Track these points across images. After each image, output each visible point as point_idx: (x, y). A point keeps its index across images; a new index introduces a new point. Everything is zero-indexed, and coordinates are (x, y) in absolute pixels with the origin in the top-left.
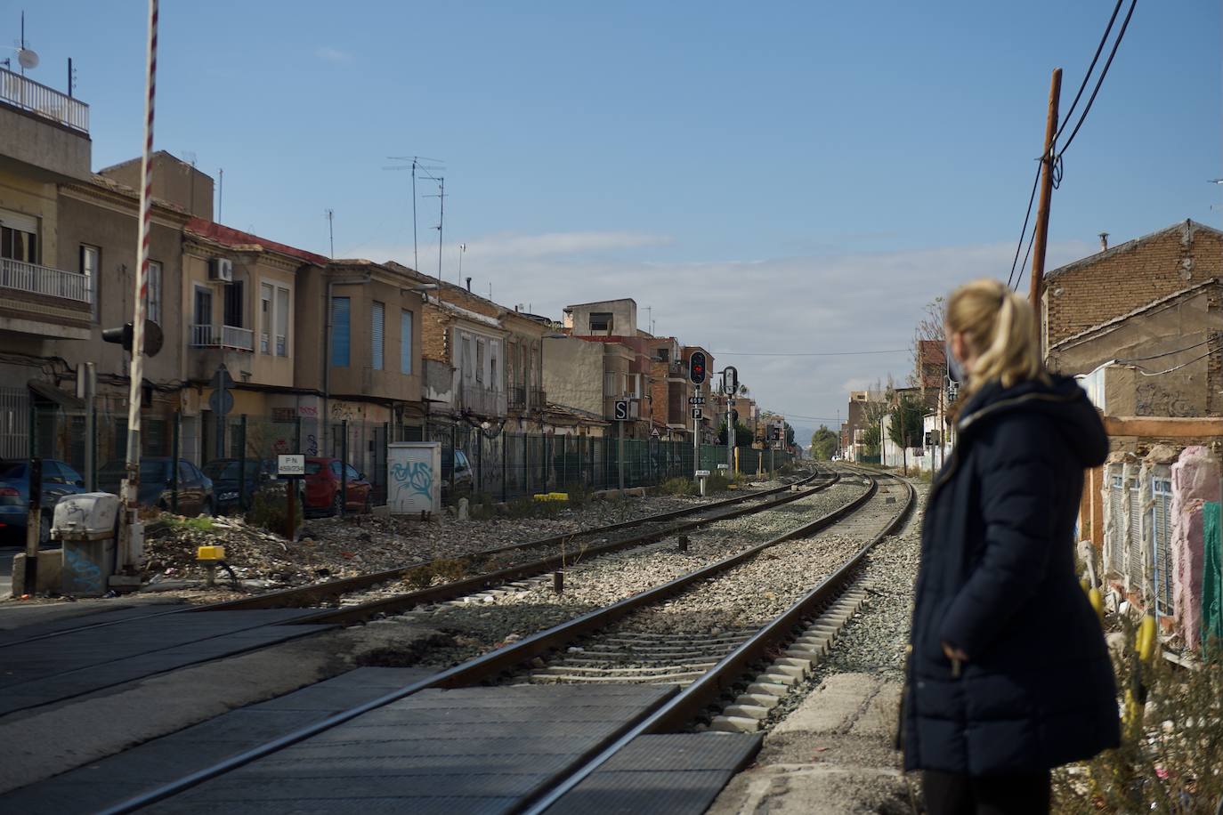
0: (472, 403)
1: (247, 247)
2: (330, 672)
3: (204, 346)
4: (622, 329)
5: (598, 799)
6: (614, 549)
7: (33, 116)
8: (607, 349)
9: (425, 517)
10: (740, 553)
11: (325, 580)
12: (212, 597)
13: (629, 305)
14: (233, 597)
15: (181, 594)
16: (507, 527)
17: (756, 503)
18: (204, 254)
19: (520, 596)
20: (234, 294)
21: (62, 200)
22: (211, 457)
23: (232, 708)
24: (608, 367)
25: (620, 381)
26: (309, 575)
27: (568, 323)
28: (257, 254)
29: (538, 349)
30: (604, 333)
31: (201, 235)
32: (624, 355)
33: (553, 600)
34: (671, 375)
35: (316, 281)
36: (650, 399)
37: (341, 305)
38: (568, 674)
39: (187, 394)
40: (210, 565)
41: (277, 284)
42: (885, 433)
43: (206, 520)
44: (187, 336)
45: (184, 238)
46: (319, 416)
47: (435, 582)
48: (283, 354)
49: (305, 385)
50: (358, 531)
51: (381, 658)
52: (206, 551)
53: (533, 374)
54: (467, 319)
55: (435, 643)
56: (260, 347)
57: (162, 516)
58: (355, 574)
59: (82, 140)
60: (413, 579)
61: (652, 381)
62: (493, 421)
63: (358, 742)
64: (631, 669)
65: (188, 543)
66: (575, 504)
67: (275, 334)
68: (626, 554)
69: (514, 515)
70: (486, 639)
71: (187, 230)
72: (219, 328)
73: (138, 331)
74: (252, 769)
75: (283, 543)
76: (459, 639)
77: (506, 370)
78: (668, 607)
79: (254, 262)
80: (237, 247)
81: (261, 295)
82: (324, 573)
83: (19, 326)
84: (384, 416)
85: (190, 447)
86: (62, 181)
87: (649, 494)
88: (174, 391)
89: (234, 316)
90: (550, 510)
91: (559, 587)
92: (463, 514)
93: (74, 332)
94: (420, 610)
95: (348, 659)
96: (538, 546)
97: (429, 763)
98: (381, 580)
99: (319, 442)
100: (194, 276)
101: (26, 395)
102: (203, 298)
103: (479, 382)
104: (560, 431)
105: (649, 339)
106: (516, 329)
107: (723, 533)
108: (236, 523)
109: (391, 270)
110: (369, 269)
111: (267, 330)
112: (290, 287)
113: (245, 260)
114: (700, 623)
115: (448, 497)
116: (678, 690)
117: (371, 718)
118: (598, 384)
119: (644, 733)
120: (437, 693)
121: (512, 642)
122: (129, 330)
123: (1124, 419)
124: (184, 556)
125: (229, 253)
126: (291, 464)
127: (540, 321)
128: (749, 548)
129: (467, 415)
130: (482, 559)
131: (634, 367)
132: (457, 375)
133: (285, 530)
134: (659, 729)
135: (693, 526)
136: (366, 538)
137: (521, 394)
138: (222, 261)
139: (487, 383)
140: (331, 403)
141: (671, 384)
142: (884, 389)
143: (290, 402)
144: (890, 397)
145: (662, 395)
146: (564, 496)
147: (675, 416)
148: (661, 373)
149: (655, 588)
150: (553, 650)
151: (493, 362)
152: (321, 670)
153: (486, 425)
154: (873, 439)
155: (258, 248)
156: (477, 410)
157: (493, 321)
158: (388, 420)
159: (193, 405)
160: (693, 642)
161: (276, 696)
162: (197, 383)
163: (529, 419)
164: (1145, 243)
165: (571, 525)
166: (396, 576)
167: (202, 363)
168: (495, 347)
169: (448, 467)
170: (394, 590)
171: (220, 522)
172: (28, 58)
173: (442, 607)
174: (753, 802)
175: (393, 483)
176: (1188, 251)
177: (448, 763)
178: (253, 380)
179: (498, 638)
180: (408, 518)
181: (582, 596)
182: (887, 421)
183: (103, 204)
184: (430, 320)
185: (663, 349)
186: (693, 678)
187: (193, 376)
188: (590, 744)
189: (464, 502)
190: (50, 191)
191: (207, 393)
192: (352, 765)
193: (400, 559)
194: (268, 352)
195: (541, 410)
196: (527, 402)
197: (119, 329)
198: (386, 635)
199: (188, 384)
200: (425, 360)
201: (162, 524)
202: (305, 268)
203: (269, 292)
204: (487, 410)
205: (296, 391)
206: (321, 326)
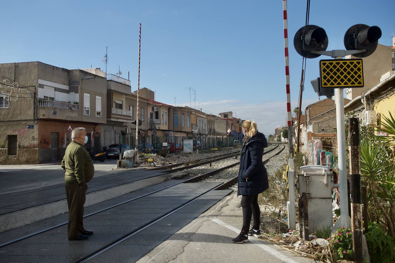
0: (201, 132)
1: (159, 105)
2: (166, 181)
3: (152, 124)
4: (230, 117)
5: (201, 200)
6: (224, 158)
7: (121, 83)
8: (227, 121)
9: (190, 153)
11: (170, 165)
12: (150, 168)
13: (231, 113)
14: (154, 168)
15: (145, 167)
16: (205, 155)
18: (151, 106)
19: (204, 167)
20: (157, 113)
21: (126, 98)
22: (153, 143)
23: (148, 186)
24: (227, 124)
26: (167, 164)
27: (220, 116)
28: (161, 106)
29: (214, 122)
30: (226, 118)
31: (151, 103)
32: (230, 122)
33: (209, 168)
35: (172, 111)
37: (176, 115)
38: (208, 181)
39: (149, 132)
40: (150, 162)
41: (164, 111)
42: (282, 136)
43: (150, 154)
44: (149, 121)
45: (148, 104)
46: (173, 135)
47: (190, 165)
48: (166, 124)
49: (170, 129)
50: (178, 156)
51: (175, 178)
52: (150, 160)
53: (213, 126)
54: (200, 116)
55: (186, 175)
56: (162, 123)
57: (143, 154)
58: (176, 164)
59: (130, 87)
60: (186, 164)
61: (236, 127)
63: (167, 192)
64: (219, 180)
65: (147, 158)
66: (219, 150)
68: (225, 159)
69: (207, 153)
70: (195, 175)
71: (149, 102)
72: (154, 119)
73: (137, 122)
74: (149, 196)
75: (163, 158)
76: (190, 175)
77: (208, 126)
78: (230, 169)
80: (157, 105)
81: (162, 113)
82: (170, 163)
83: (119, 120)
84: (184, 135)
85: (149, 141)
86: (126, 95)
87: (234, 148)
88: (146, 131)
89: (157, 117)
90: (214, 152)
91: (211, 166)
92: (197, 153)
93: (128, 121)
94: (185, 170)
95: (170, 178)
96: (210, 158)
97: (177, 195)
98: (180, 165)
99: (173, 139)
100: (150, 110)
101: (121, 132)
102: (151, 114)
103: (203, 128)
104: (218, 137)
105: (235, 119)
106: (209, 118)
108: (155, 155)
109: (186, 108)
110: (181, 108)
111: (163, 120)
112: (167, 112)
113: (159, 107)
114: (234, 171)
115: (194, 150)
116: (224, 183)
117: (170, 188)
118: (225, 128)
119: (214, 190)
120: (183, 184)
121: (200, 175)
122: (136, 121)
123: (315, 133)
124: (146, 161)
125: (156, 106)
126: (165, 144)
127: (214, 116)
129: (200, 134)
130: (199, 160)
131: (232, 124)
132: (198, 127)
133: (164, 156)
134: (217, 189)
136: (179, 157)
137: (210, 130)
138: (155, 107)
139: (204, 128)
140: (175, 133)
141: (239, 127)
143: (167, 132)
144: (283, 129)
146: (217, 149)
148: (237, 125)
149: (229, 165)
150: (206, 177)
151: (205, 124)
152: (164, 180)
153: (204, 136)
154: (280, 137)
155: (161, 105)
157: (205, 117)
158: (185, 136)
159: (150, 133)
162: (151, 130)
163: (212, 134)
165: (218, 154)
166: (183, 164)
167: (151, 126)
168: (205, 121)
169: (194, 145)
170: (183, 166)
171: (152, 155)
172: (120, 73)
173: (189, 169)
174: (226, 200)
175: (184, 147)
177: (180, 195)
178: (161, 129)
179: (198, 174)
180: (187, 153)
181: (215, 167)
182: (282, 133)
184: (193, 117)
185: (238, 121)
186: (226, 181)
187: (150, 128)
188: (205, 192)
189: (198, 150)
190: (124, 96)
191: (152, 131)
192: (165, 195)
193: (184, 161)
195: (214, 133)
196: (212, 132)
197: (134, 121)
198: (177, 174)
199: (149, 130)
200: (192, 124)
201: (142, 155)
202: (170, 108)
203: (164, 114)
204: (204, 133)
205: (168, 131)
206: (173, 119)
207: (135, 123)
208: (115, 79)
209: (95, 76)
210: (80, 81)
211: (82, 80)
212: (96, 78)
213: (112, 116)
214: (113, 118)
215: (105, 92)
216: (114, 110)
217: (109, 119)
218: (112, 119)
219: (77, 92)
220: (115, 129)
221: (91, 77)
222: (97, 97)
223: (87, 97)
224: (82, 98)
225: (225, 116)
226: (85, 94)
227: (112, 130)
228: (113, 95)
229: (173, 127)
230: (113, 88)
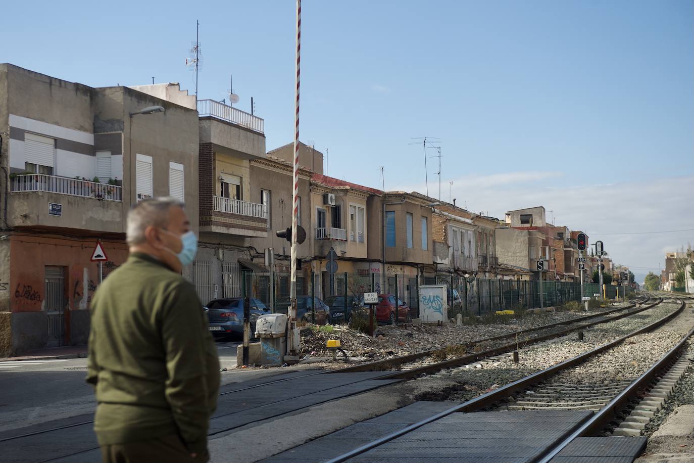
0: (460, 264)
1: (342, 187)
2: (403, 404)
3: (322, 238)
4: (537, 223)
6: (543, 339)
7: (237, 126)
8: (530, 234)
9: (440, 324)
10: (613, 341)
12: (335, 366)
13: (541, 210)
14: (346, 366)
15: (320, 364)
16: (484, 328)
17: (617, 314)
18: (320, 192)
19: (496, 364)
20: (336, 212)
21: (251, 168)
22: (327, 295)
23: (355, 422)
24: (531, 243)
25: (538, 250)
27: (508, 221)
28: (347, 190)
29: (493, 235)
30: (528, 225)
31: (319, 182)
32: (540, 237)
33: (514, 367)
34: (566, 247)
35: (377, 203)
36: (554, 260)
37: (390, 215)
38: (528, 406)
39: (315, 264)
40: (333, 350)
41: (358, 206)
42: (688, 274)
43: (329, 327)
44: (314, 234)
45: (311, 184)
46: (382, 274)
47: (449, 357)
48: (361, 242)
49: (373, 257)
50: (406, 331)
51: (429, 397)
52: (332, 343)
53: (490, 248)
54: (455, 220)
55: (455, 389)
56: (350, 238)
57: (308, 325)
58: (406, 354)
59: (261, 137)
60: (437, 356)
61: (555, 250)
62: (471, 273)
65: (321, 338)
66: (518, 316)
67: (357, 231)
68: (549, 342)
69: (486, 322)
70: (481, 387)
71: (312, 180)
72: (329, 229)
73: (294, 232)
75: (369, 338)
76: (467, 387)
77: (477, 246)
78: (579, 370)
79: (346, 195)
80: (337, 187)
81: (350, 211)
82: (391, 353)
83: (234, 231)
84: (413, 273)
86: (252, 158)
87: (557, 310)
88: (309, 262)
89: (337, 223)
90: (504, 319)
91: (516, 360)
92: (459, 322)
93: (259, 234)
95: (411, 397)
98: (420, 357)
100: (316, 203)
101: (237, 266)
102: (321, 214)
103: (463, 253)
104: (506, 278)
105: (552, 227)
106: (481, 224)
107: (602, 330)
108: (344, 328)
109: (415, 196)
110: (405, 196)
111: (353, 230)
112: (364, 207)
113: (341, 194)
114: (597, 378)
115: (451, 313)
118: (526, 252)
120: (462, 414)
121: (495, 388)
122: (290, 230)
124: (320, 345)
125: (333, 191)
126: (371, 297)
127: (494, 220)
128: (618, 338)
129: (457, 271)
130: (472, 345)
131: (545, 243)
132: (451, 250)
133: (368, 331)
136: (410, 335)
137: (485, 259)
138: (330, 195)
139: (466, 254)
140: (387, 266)
141: (565, 252)
142: (686, 251)
143: (366, 266)
144: (689, 255)
145: (561, 257)
146: (512, 312)
147: (568, 268)
148: (560, 246)
149: (569, 360)
150: (518, 393)
151: (469, 242)
152: (398, 403)
153: (467, 276)
154: (681, 279)
155: (348, 187)
156: (462, 268)
157: (469, 221)
158: (416, 275)
159: (318, 268)
160: (594, 389)
161: (378, 416)
162: (319, 258)
163: (489, 272)
166: (427, 355)
167: (322, 247)
168: (470, 234)
169: (450, 297)
170: (428, 362)
171: (337, 328)
172: (234, 98)
175: (421, 306)
178: (347, 255)
179: (488, 386)
180: (431, 324)
181: (529, 365)
182: (688, 268)
183: (271, 169)
184: (436, 221)
185: (560, 233)
187: (317, 254)
189: (459, 316)
190: (246, 163)
191: (325, 262)
193: (430, 345)
194: (354, 241)
195: (496, 267)
196: (490, 264)
197: (286, 230)
199: (315, 258)
200: (434, 242)
201: (308, 329)
202: (372, 197)
203: (354, 209)
204: (467, 268)
205: (369, 261)
206: (380, 227)
207: (288, 235)
208: (219, 113)
209: (167, 105)
210: (126, 119)
211: (131, 116)
212: (170, 112)
213: (214, 218)
214: (218, 224)
215: (194, 150)
216: (219, 203)
217: (207, 229)
218: (215, 229)
219: (116, 151)
220: (221, 256)
221: (157, 107)
222: (173, 165)
223: (144, 163)
224: (130, 168)
225: (524, 218)
226: (140, 157)
227: (214, 260)
228: (214, 160)
229: (380, 252)
230: (214, 141)
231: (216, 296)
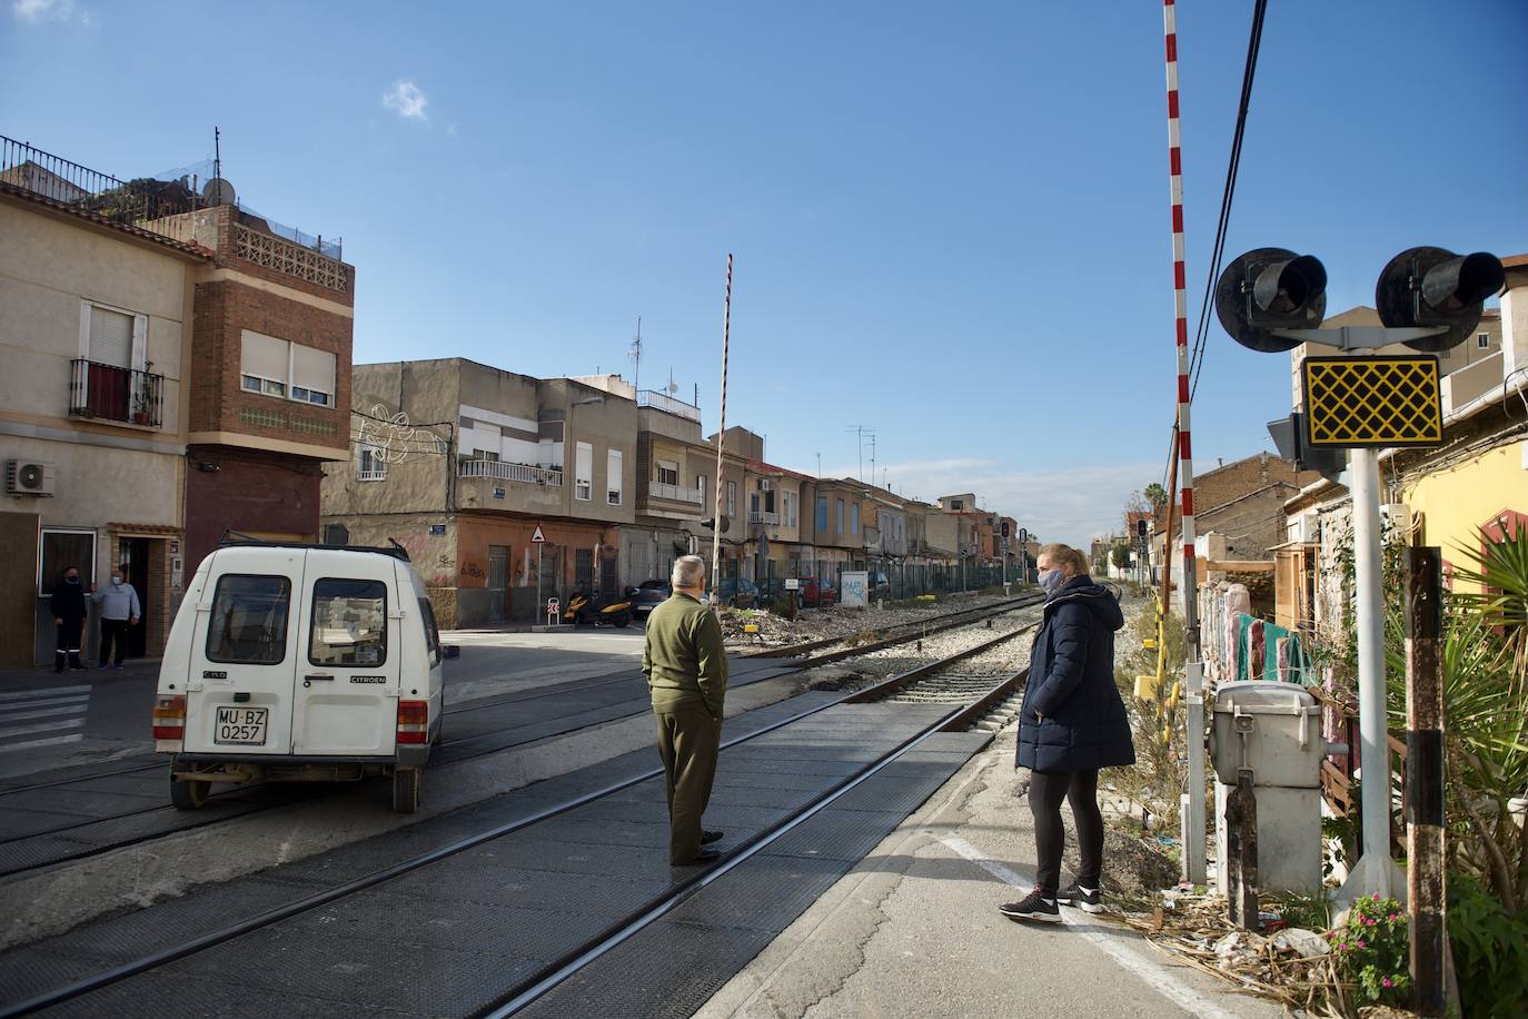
0: (890, 548)
1: (776, 474)
2: (795, 694)
3: (756, 524)
4: (968, 509)
5: (904, 765)
6: (954, 626)
7: (675, 415)
8: (960, 519)
9: (860, 609)
10: (1019, 629)
11: (806, 642)
12: (752, 650)
13: (971, 497)
14: (761, 650)
15: (737, 649)
16: (902, 613)
17: (1036, 600)
18: (755, 477)
19: (900, 652)
20: (770, 496)
21: (688, 454)
22: (759, 577)
23: (747, 711)
24: (960, 528)
25: (967, 537)
26: (799, 640)
27: (940, 506)
28: (780, 477)
29: (923, 521)
30: (959, 511)
31: (754, 468)
32: (969, 522)
33: (917, 655)
34: (995, 532)
35: (810, 489)
36: (981, 545)
37: (822, 501)
38: (913, 695)
39: (747, 546)
40: (751, 634)
41: (791, 491)
42: (1110, 561)
43: (750, 612)
44: (747, 518)
45: (746, 470)
46: (812, 559)
47: (860, 644)
48: (794, 525)
49: (805, 541)
50: (826, 616)
51: (824, 686)
52: (750, 627)
53: (921, 533)
54: (887, 506)
55: (851, 678)
56: (782, 523)
57: (730, 609)
58: (821, 639)
59: (697, 426)
60: (850, 642)
61: (984, 535)
62: (901, 557)
63: (800, 731)
64: (947, 693)
65: (741, 623)
66: (938, 601)
67: (790, 515)
68: (959, 629)
69: (907, 607)
70: (877, 676)
71: (747, 466)
72: (763, 513)
73: (717, 522)
74: (749, 743)
75: (787, 623)
76: (864, 676)
77: (907, 531)
78: (974, 660)
79: (779, 481)
80: (771, 474)
81: (783, 497)
82: (806, 638)
83: (668, 515)
84: (843, 557)
85: (747, 572)
86: (688, 445)
87: (979, 594)
88: (739, 545)
89: (770, 508)
90: (925, 604)
91: (919, 648)
92: (880, 607)
93: (693, 518)
94: (848, 659)
95: (806, 686)
96: (916, 624)
97: (829, 744)
98: (834, 642)
99: (812, 569)
100: (751, 488)
101: (672, 547)
102: (755, 499)
103: (893, 537)
104: (935, 562)
105: (982, 513)
106: (912, 510)
107: (1013, 617)
108: (764, 613)
109: (849, 483)
110: (837, 482)
111: (786, 514)
112: (797, 492)
113: (775, 480)
114: (988, 668)
115: (872, 598)
116: (962, 707)
117: (810, 718)
118: (955, 537)
119: (937, 731)
120: (845, 706)
121: (890, 678)
122: (713, 520)
123: (1217, 562)
124: (739, 629)
125: (767, 477)
126: (792, 584)
127: (925, 506)
128: (1025, 626)
129: (886, 555)
130: (885, 631)
131: (974, 528)
132: (881, 534)
133: (789, 616)
134: (945, 729)
135: (997, 614)
136: (829, 620)
137: (915, 543)
138: (764, 481)
139: (897, 538)
140: (817, 549)
141: (994, 537)
142: (1109, 537)
143: (797, 549)
144: (1113, 541)
145: (989, 542)
146: (933, 597)
147: (996, 553)
148: (989, 531)
149: (969, 649)
150: (910, 682)
151: (900, 527)
152: (792, 692)
153: (896, 559)
154: (1104, 564)
155: (781, 474)
156: (892, 552)
157: (900, 507)
158: (846, 560)
159: (750, 551)
160: (981, 680)
161: (768, 705)
162: (752, 541)
163: (919, 556)
164: (1241, 464)
165: (935, 612)
166: (841, 640)
167: (755, 530)
168: (901, 520)
169: (872, 583)
170: (840, 648)
171: (757, 612)
172: (673, 388)
173: (860, 658)
174: (978, 770)
175: (843, 590)
176: (1265, 467)
177: (839, 744)
178: (779, 539)
179: (884, 675)
180: (852, 609)
181: (932, 653)
182: (1110, 554)
183: (708, 455)
184: (867, 507)
185: (990, 518)
186: (970, 701)
187: (750, 537)
188: (910, 736)
189: (880, 601)
190: (683, 450)
191: (757, 545)
192: (794, 743)
193: (845, 631)
194: (786, 525)
195: (927, 552)
196: (920, 548)
197: (709, 520)
198: (826, 674)
199: (748, 541)
200: (864, 527)
201: (730, 613)
202: (804, 483)
203: (787, 495)
204: (897, 552)
205: (800, 544)
206: (812, 512)
207: (711, 525)
208: (660, 404)
209: (607, 395)
210: (568, 409)
211: (573, 406)
212: (611, 402)
213: (650, 503)
214: (653, 508)
215: (632, 439)
216: (655, 489)
217: (643, 513)
218: (650, 513)
219: (558, 439)
220: (656, 539)
221: (597, 398)
222: (611, 452)
223: (584, 451)
224: (571, 455)
225: (956, 505)
226: (580, 445)
227: (650, 543)
228: (652, 447)
229: (812, 535)
230: (652, 429)
231: (651, 576)
